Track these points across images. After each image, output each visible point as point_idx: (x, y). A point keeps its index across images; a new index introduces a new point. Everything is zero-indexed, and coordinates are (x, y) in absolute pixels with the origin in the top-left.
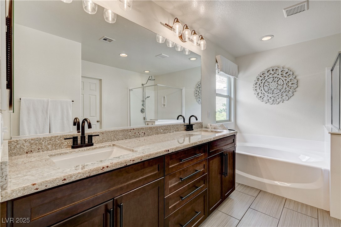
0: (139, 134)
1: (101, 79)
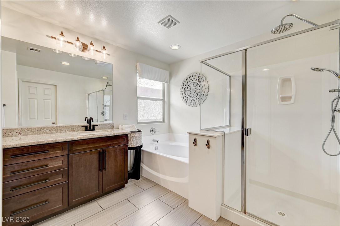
1: (56, 84)
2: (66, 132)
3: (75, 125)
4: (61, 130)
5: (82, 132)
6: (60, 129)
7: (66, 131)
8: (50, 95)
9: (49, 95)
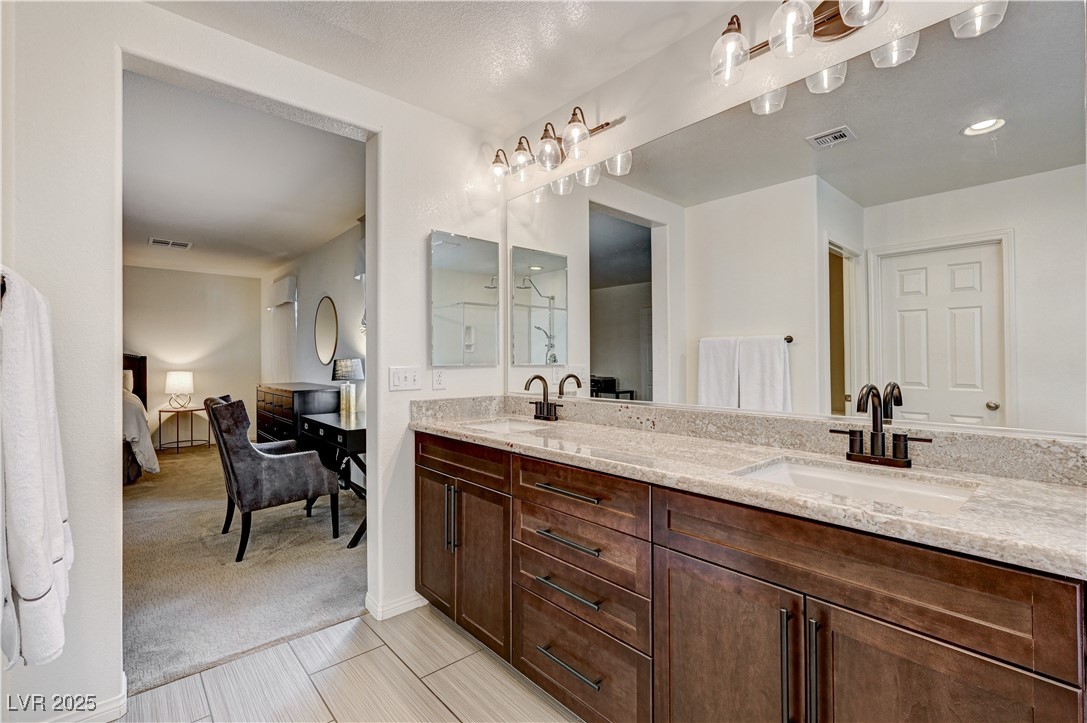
0: (638, 421)
1: (999, 237)
2: (768, 445)
3: (805, 418)
4: (752, 433)
5: (828, 458)
6: (750, 427)
7: (772, 440)
8: (977, 287)
9: (972, 288)
